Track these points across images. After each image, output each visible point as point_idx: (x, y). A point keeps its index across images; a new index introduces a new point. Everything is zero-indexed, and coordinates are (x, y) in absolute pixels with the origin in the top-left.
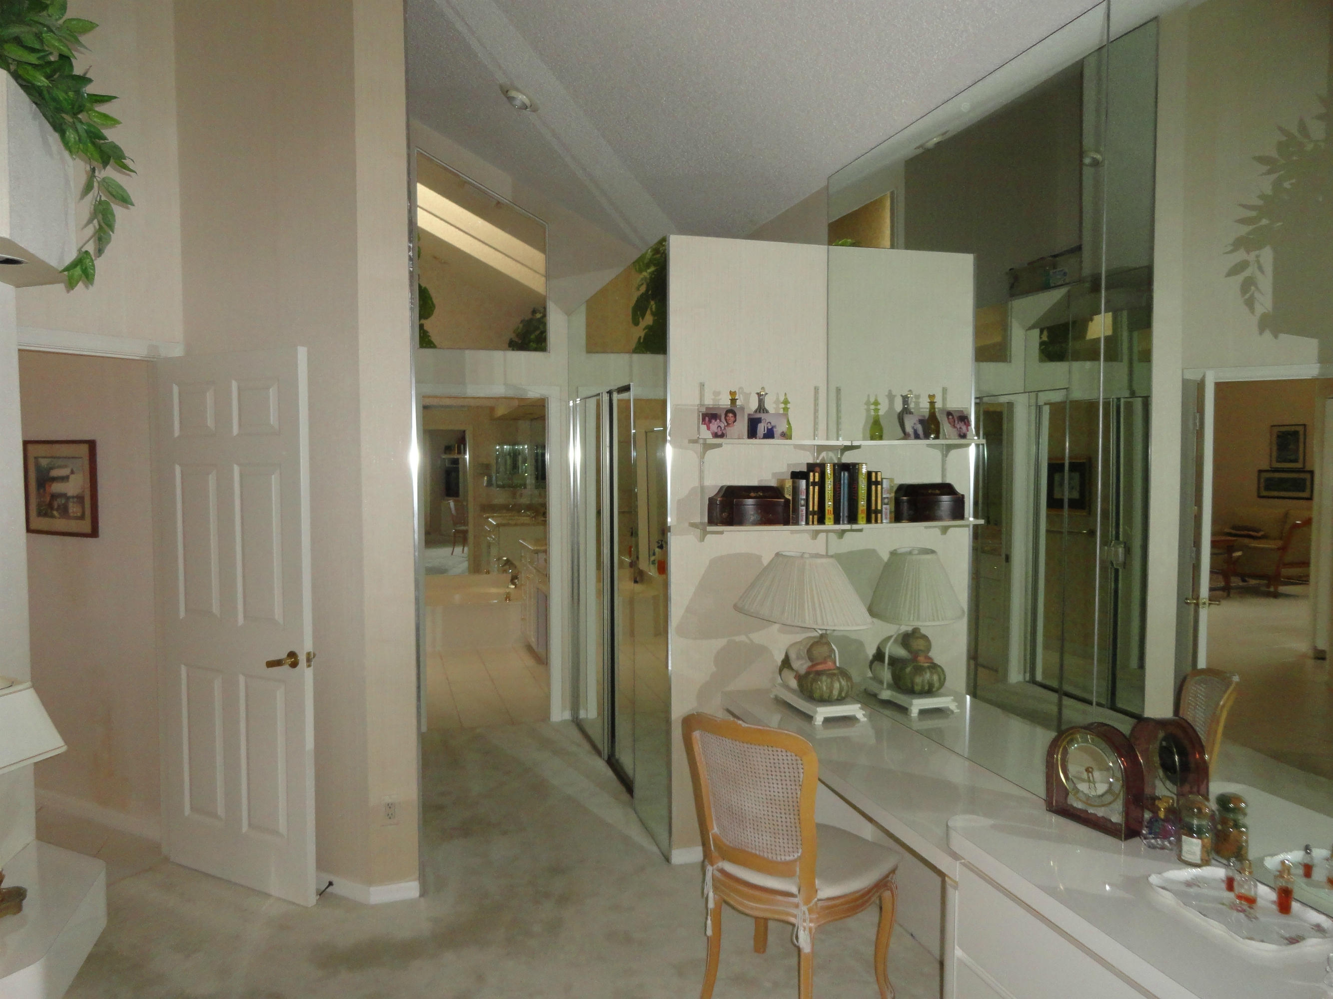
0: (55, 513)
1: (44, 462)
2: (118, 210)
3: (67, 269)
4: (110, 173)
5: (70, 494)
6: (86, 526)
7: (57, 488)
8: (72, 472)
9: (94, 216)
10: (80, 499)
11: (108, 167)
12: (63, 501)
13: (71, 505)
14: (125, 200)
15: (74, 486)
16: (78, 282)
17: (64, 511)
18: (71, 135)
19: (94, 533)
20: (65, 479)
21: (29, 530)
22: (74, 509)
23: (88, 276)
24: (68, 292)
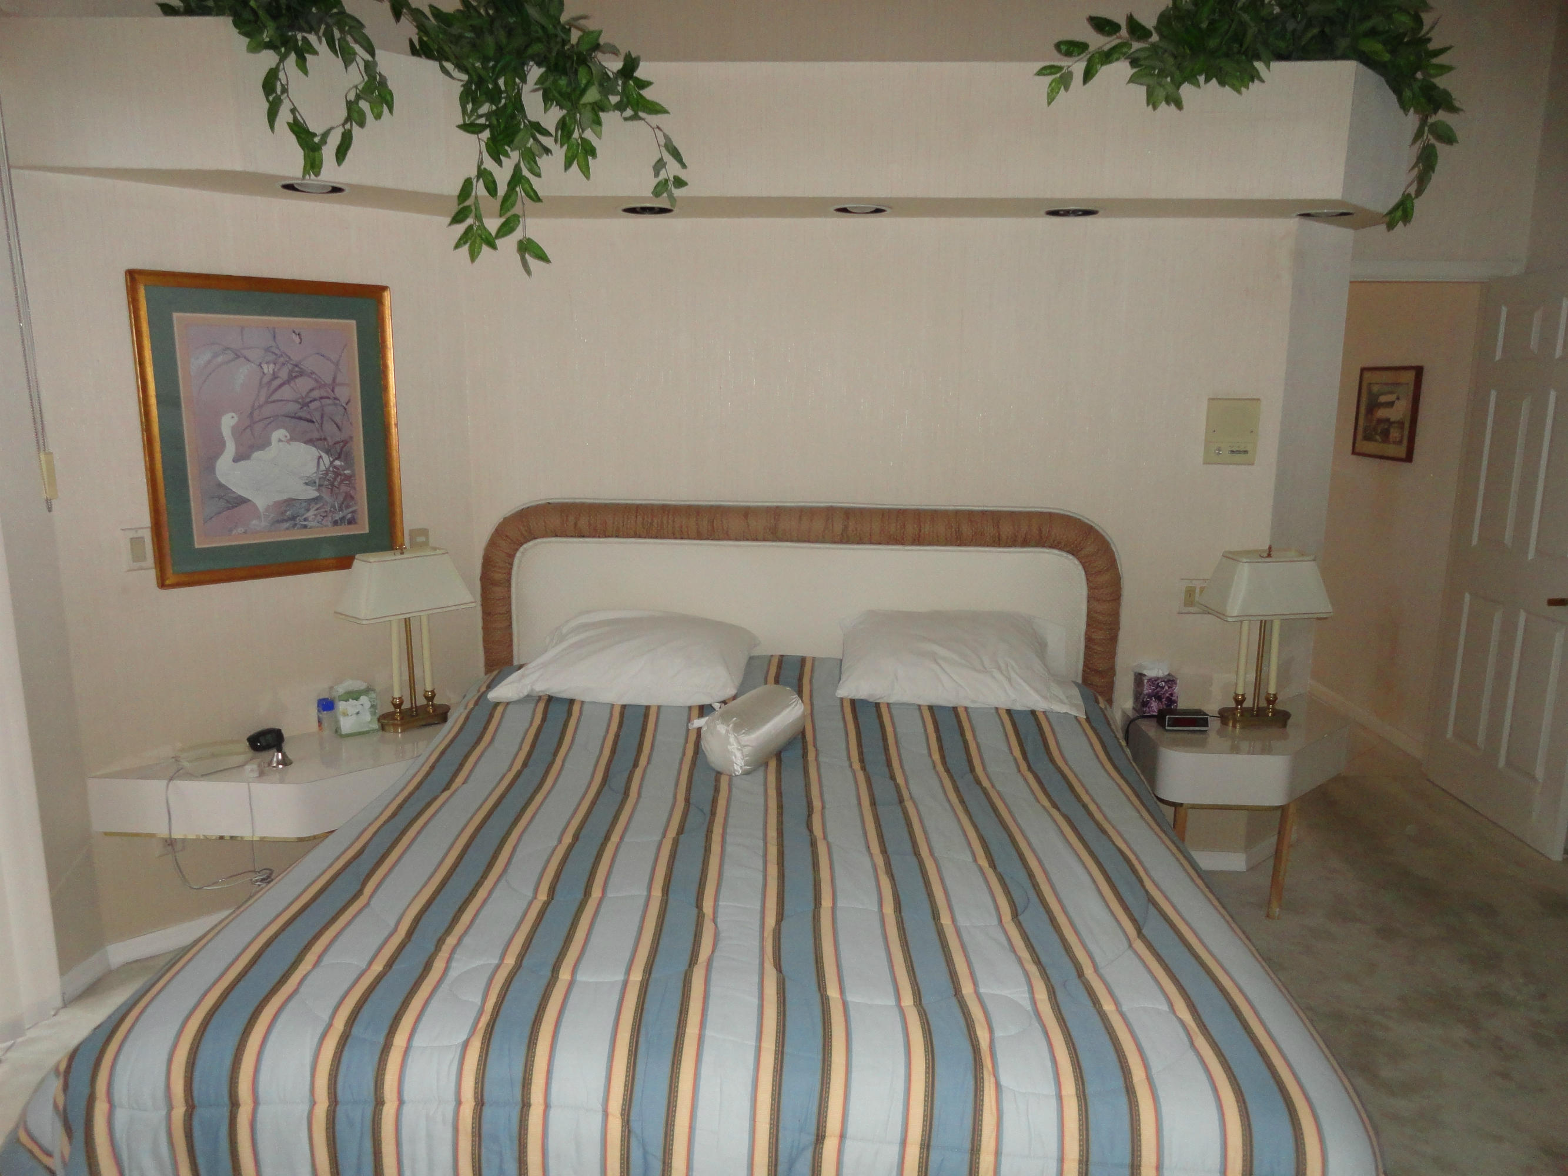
0: (1378, 437)
1: (1375, 389)
2: (1441, 148)
3: (1390, 213)
4: (1442, 116)
5: (1392, 419)
6: (1402, 451)
7: (1382, 413)
8: (1398, 398)
9: (1419, 159)
10: (1401, 424)
11: (1440, 112)
12: (1386, 427)
13: (1392, 430)
14: (1448, 138)
15: (1399, 411)
16: (1398, 223)
17: (1385, 435)
18: (1408, 93)
19: (1409, 458)
20: (1391, 404)
21: (1354, 452)
22: (1394, 434)
23: (1406, 218)
24: (1389, 230)
